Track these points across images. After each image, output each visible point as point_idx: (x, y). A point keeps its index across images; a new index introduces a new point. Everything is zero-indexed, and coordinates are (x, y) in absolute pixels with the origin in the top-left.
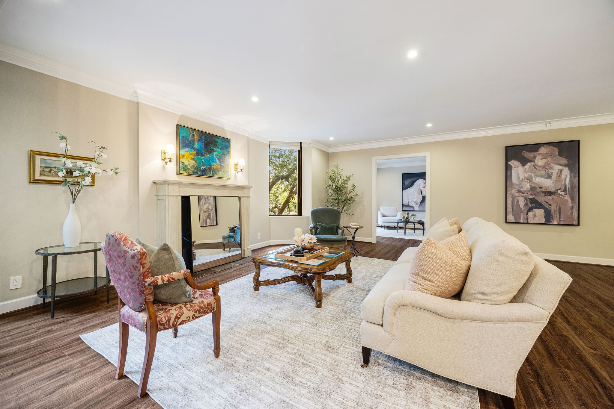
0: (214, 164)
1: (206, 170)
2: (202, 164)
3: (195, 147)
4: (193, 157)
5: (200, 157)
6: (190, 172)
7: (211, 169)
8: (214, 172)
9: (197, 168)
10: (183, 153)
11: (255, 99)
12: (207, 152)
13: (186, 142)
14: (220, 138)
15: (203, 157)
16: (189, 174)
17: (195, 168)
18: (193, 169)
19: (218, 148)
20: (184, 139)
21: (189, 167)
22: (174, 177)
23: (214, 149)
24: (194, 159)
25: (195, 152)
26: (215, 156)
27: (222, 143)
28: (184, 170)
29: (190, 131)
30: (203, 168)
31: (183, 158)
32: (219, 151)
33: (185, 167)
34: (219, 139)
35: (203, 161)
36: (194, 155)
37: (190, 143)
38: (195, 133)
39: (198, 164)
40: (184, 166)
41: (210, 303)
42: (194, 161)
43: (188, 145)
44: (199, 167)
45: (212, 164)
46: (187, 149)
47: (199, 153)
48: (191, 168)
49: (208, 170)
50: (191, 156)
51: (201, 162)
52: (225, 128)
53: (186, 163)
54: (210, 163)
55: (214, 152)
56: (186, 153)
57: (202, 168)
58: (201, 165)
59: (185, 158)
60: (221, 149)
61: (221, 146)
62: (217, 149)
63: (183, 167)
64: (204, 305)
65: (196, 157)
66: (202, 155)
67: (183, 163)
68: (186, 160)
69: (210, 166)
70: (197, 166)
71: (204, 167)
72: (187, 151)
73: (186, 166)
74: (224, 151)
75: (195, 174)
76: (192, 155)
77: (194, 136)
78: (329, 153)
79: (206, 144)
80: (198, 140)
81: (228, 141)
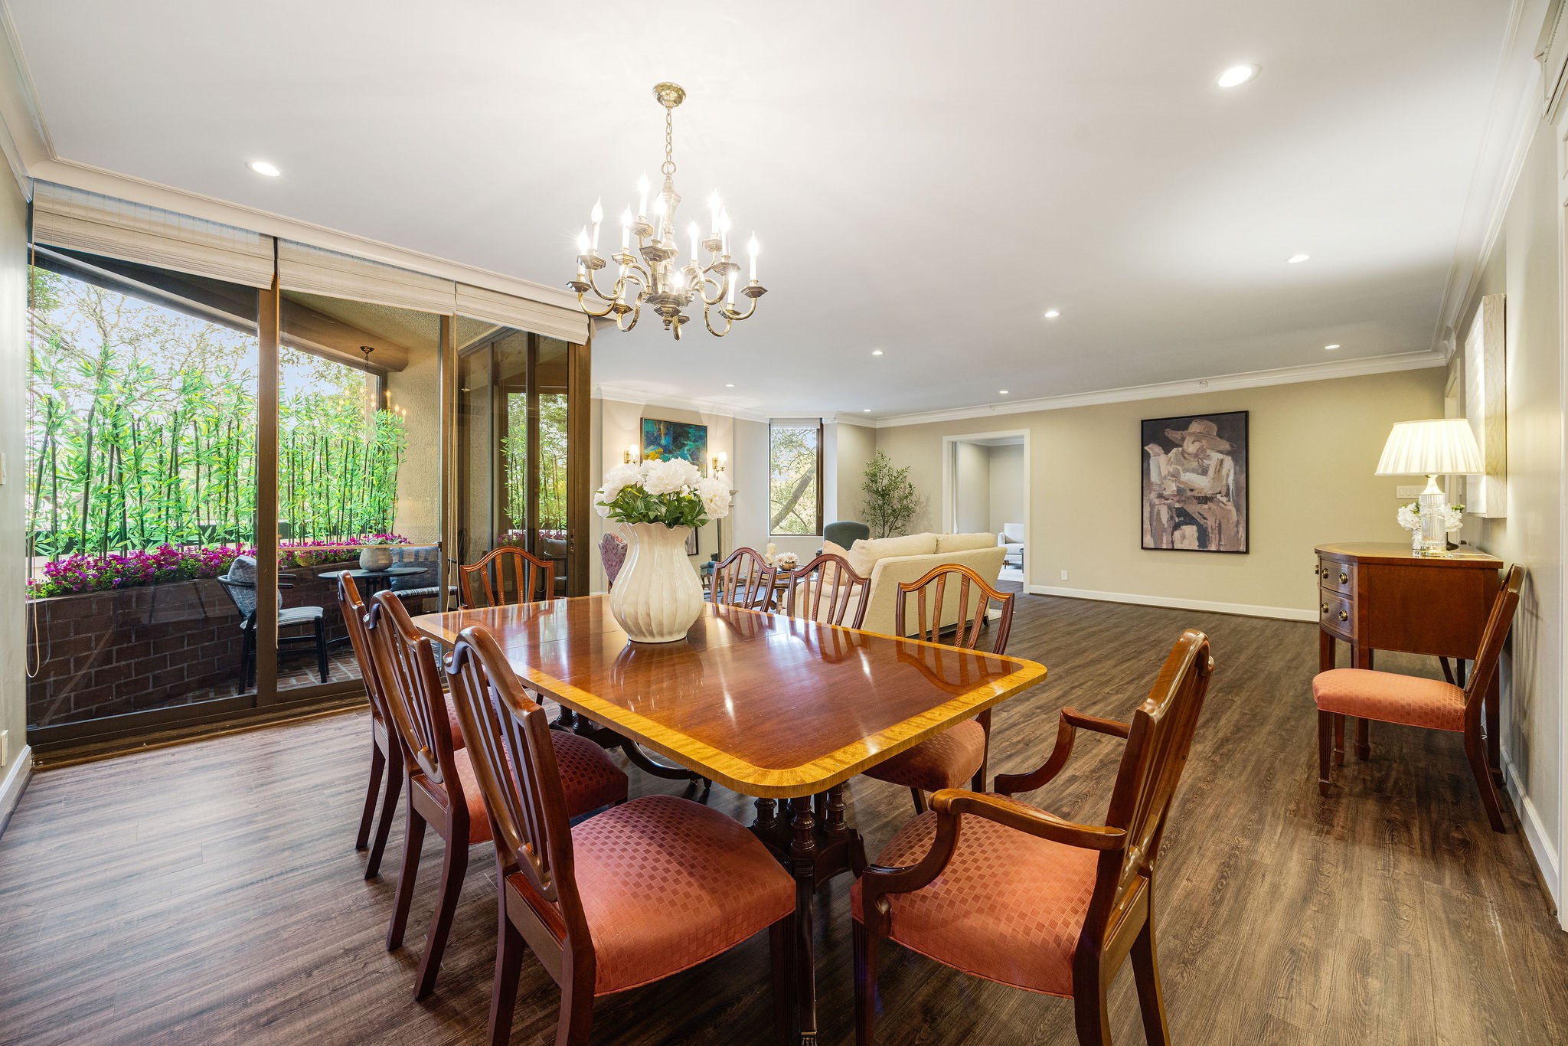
3: (661, 442)
10: (648, 452)
12: (676, 447)
13: (652, 438)
14: (693, 426)
19: (691, 440)
20: (649, 435)
23: (686, 441)
27: (695, 433)
29: (655, 424)
32: (693, 443)
34: (692, 428)
36: (660, 453)
37: (656, 438)
38: (661, 425)
43: (654, 442)
46: (652, 447)
52: (703, 412)
56: (651, 452)
59: (649, 458)
60: (695, 441)
61: (694, 438)
62: (689, 442)
72: (652, 450)
74: (698, 443)
76: (658, 453)
77: (660, 429)
78: (875, 429)
79: (675, 439)
80: (666, 434)
81: (704, 429)
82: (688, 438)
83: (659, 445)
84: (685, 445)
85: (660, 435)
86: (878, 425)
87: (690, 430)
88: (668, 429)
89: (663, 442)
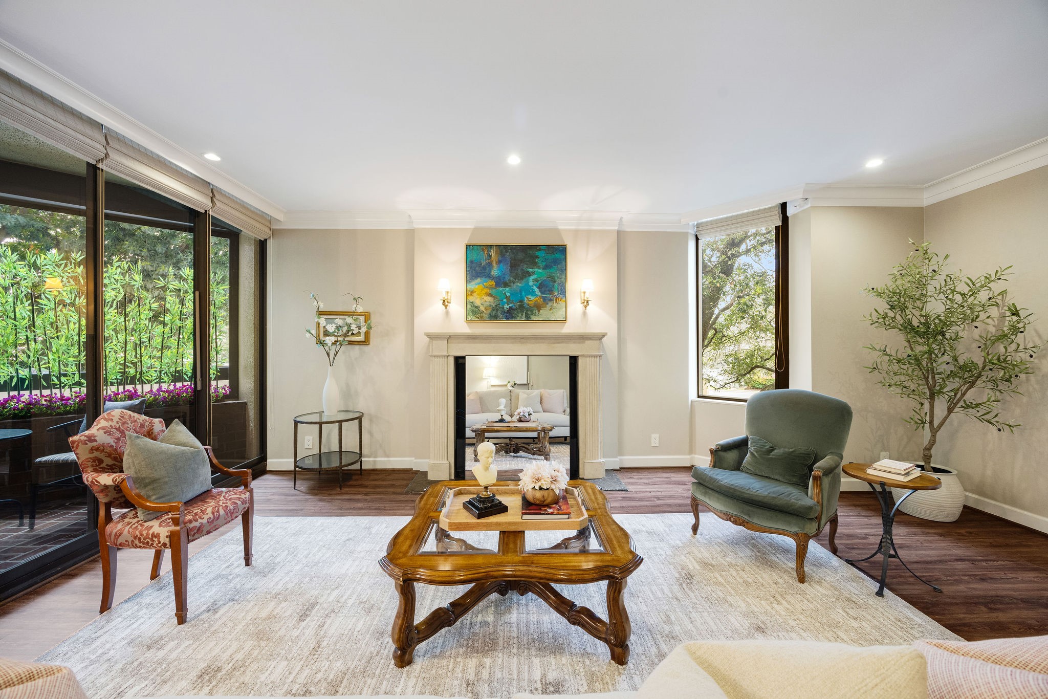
0: (529, 297)
1: (514, 310)
2: (505, 300)
3: (492, 273)
4: (489, 291)
5: (501, 289)
6: (484, 315)
7: (524, 307)
8: (529, 313)
9: (496, 308)
10: (473, 287)
11: (514, 160)
12: (515, 278)
13: (477, 268)
14: (542, 248)
15: (507, 289)
16: (482, 319)
17: (493, 310)
18: (489, 311)
19: (539, 267)
20: (474, 265)
21: (482, 308)
22: (463, 328)
23: (531, 270)
24: (490, 295)
25: (493, 283)
26: (531, 283)
27: (547, 257)
28: (474, 313)
29: (483, 250)
30: (508, 307)
31: (471, 295)
32: (539, 272)
33: (475, 309)
34: (539, 250)
35: (508, 294)
36: (490, 288)
37: (484, 268)
38: (492, 251)
39: (499, 300)
40: (473, 308)
41: (157, 533)
42: (491, 298)
43: (480, 273)
44: (501, 306)
45: (526, 299)
46: (479, 280)
47: (500, 282)
48: (486, 309)
49: (517, 309)
50: (486, 290)
51: (504, 296)
52: (560, 227)
53: (478, 302)
54: (522, 297)
55: (530, 275)
56: (477, 286)
57: (506, 307)
58: (505, 303)
59: (474, 294)
60: (546, 267)
61: (544, 264)
62: (536, 270)
63: (473, 310)
64: (147, 534)
65: (494, 290)
66: (506, 285)
67: (472, 303)
68: (476, 298)
69: (521, 301)
70: (496, 306)
71: (510, 305)
72: (479, 284)
73: (476, 307)
74: (552, 270)
75: (494, 317)
76: (487, 287)
77: (490, 256)
78: (921, 209)
79: (514, 266)
80: (499, 262)
81: (561, 250)
82: (534, 264)
83: (490, 277)
84: (529, 274)
85: (490, 264)
86: (927, 199)
87: (538, 254)
88: (502, 255)
89: (495, 272)
